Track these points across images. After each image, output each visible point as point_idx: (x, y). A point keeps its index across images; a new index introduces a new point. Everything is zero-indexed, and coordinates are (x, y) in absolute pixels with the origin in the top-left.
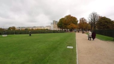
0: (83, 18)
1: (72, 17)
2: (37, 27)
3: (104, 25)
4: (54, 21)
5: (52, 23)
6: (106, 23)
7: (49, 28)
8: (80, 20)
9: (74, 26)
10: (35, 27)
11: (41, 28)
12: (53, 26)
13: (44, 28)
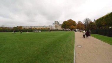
0: (80, 22)
1: (72, 21)
2: (40, 27)
3: (91, 27)
4: (55, 22)
5: (53, 23)
6: (92, 26)
7: (50, 28)
8: (78, 23)
9: (74, 27)
10: (37, 26)
11: (43, 28)
12: (54, 26)
13: (46, 27)
